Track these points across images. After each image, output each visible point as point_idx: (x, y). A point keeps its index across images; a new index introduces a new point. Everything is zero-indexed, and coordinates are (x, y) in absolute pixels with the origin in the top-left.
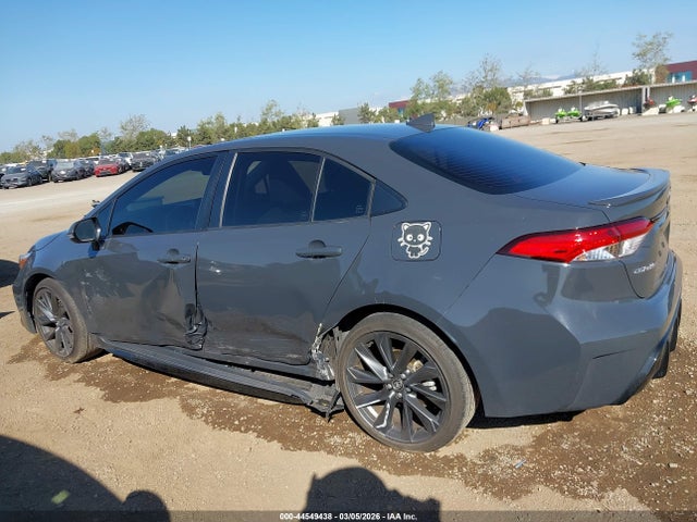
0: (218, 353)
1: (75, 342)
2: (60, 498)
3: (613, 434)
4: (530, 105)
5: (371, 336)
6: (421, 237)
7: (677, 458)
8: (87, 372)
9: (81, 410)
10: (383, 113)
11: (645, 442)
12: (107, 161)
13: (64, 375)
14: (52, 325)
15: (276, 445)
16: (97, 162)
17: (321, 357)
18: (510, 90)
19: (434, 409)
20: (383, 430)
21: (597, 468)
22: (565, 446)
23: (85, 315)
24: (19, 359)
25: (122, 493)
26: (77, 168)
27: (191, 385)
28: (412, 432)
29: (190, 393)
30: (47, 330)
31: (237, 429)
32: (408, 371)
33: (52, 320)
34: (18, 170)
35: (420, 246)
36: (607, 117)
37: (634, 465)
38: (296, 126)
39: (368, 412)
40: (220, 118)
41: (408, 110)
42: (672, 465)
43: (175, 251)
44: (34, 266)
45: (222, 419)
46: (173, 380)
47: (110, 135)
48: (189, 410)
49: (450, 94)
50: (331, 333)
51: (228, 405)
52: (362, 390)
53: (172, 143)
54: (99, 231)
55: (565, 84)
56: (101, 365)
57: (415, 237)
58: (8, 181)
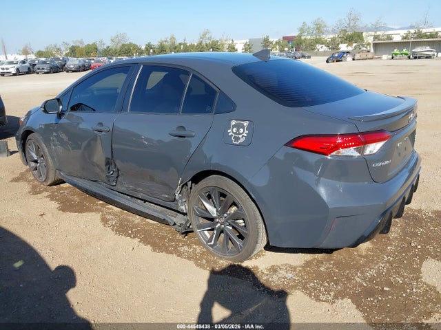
0: (125, 189)
1: (47, 173)
2: (18, 264)
3: (355, 265)
4: (375, 45)
5: (208, 189)
6: (241, 131)
7: (390, 285)
8: (53, 192)
9: (44, 214)
10: (278, 43)
11: (373, 272)
12: (99, 61)
13: (40, 192)
14: (36, 162)
15: (149, 247)
16: (93, 61)
17: (181, 198)
18: (364, 34)
19: (241, 237)
20: (211, 246)
21: (337, 284)
22: (322, 269)
23: (53, 158)
24: (17, 180)
25: (53, 265)
26: (81, 64)
27: (110, 206)
28: (228, 249)
29: (109, 211)
30: (33, 164)
31: (129, 236)
32: (228, 212)
33: (36, 158)
34: (44, 63)
35: (240, 136)
36: (427, 58)
37: (361, 285)
38: (221, 47)
39: (204, 234)
40: (172, 38)
41: (295, 42)
42: (385, 289)
43: (101, 124)
44: (27, 125)
45: (122, 229)
46: (101, 202)
47: (104, 44)
48: (105, 221)
49: (323, 34)
50: (186, 184)
51: (128, 221)
52: (202, 221)
53: (141, 53)
54: (61, 107)
55: (403, 32)
56: (62, 188)
57: (238, 130)
58: (39, 69)
